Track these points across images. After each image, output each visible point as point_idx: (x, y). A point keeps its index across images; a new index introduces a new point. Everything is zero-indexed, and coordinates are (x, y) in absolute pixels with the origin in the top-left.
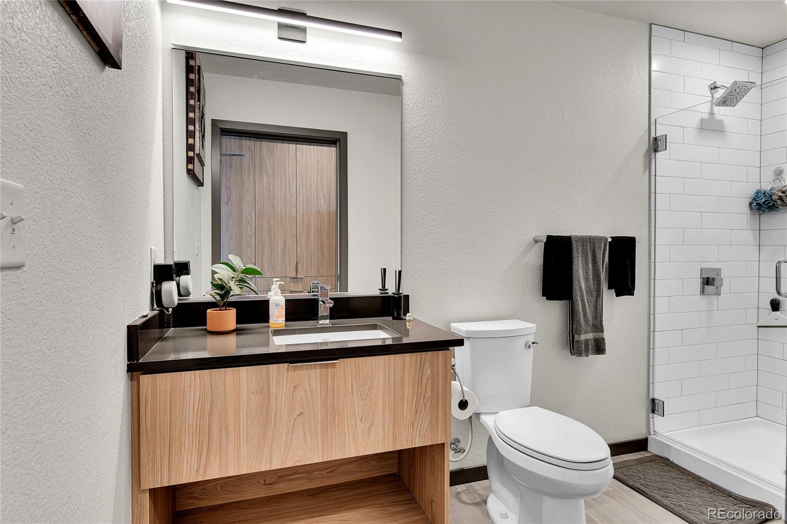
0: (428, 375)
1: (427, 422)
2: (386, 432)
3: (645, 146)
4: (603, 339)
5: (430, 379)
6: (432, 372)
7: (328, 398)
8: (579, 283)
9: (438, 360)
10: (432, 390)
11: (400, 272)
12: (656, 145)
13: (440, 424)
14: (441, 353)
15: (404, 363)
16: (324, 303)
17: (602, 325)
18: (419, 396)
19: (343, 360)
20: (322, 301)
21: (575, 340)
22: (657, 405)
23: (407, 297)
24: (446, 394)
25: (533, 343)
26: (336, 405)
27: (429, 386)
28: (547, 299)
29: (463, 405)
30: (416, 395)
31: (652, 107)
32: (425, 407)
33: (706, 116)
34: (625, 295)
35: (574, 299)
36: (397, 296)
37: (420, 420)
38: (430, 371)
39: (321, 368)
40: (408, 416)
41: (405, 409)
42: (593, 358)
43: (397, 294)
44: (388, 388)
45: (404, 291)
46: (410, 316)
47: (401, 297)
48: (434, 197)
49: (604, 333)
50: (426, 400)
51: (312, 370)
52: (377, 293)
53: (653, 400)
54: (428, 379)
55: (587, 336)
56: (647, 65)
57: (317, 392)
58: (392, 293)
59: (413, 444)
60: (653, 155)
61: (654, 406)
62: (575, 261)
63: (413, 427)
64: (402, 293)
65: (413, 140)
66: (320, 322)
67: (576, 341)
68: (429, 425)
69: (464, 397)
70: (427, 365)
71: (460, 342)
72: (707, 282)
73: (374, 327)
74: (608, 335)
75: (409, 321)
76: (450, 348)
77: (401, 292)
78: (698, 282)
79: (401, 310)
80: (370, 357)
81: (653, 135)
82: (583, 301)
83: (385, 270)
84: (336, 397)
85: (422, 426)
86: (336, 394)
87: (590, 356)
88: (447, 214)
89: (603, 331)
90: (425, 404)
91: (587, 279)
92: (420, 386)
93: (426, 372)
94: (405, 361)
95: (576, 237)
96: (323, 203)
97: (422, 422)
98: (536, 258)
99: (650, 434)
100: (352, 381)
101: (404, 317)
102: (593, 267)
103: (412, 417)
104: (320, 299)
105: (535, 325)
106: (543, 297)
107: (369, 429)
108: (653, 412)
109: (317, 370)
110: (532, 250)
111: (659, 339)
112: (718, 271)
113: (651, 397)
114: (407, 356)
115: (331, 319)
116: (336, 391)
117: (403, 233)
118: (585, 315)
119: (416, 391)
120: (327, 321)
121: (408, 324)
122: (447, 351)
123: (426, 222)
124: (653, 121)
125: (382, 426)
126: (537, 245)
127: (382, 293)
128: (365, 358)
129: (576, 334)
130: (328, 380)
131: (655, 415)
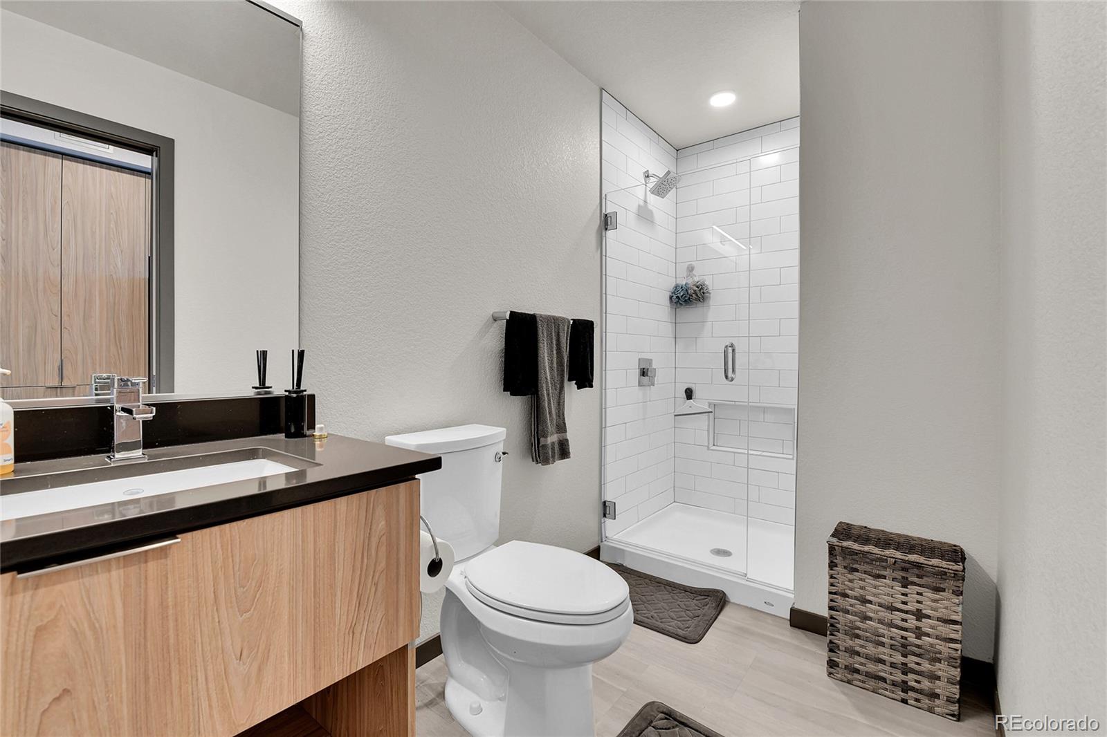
0: (380, 532)
1: (379, 616)
2: (299, 662)
3: (597, 222)
4: (567, 440)
5: (384, 538)
6: (388, 524)
7: (149, 634)
8: (546, 373)
9: (398, 501)
10: (388, 557)
11: (301, 354)
12: (606, 222)
13: (402, 613)
14: (402, 487)
15: (335, 517)
16: (129, 411)
17: (565, 424)
18: (363, 573)
19: (189, 535)
20: (123, 410)
21: (541, 445)
22: (608, 508)
23: (312, 397)
24: (412, 557)
25: (504, 453)
26: (172, 641)
27: (383, 549)
28: (511, 395)
29: (435, 567)
30: (359, 572)
31: (603, 180)
32: (376, 589)
33: (642, 203)
34: (586, 387)
35: (540, 393)
36: (295, 395)
37: (367, 618)
38: (383, 523)
39: (124, 567)
40: (345, 617)
41: (338, 605)
42: (560, 464)
43: (295, 392)
44: (301, 574)
45: (308, 387)
46: (321, 429)
47: (303, 397)
48: (356, 237)
49: (567, 434)
50: (377, 575)
51: (96, 577)
52: (249, 393)
53: (605, 503)
54: (380, 539)
55: (552, 439)
56: (598, 133)
57: (115, 627)
58: (286, 391)
59: (353, 665)
60: (604, 233)
61: (606, 510)
62: (541, 345)
63: (353, 633)
64: (305, 391)
65: (321, 135)
66: (118, 456)
67: (543, 445)
68: (384, 620)
69: (437, 554)
70: (380, 512)
71: (434, 464)
72: (644, 373)
73: (251, 454)
74: (570, 435)
75: (321, 437)
76: (417, 476)
77: (302, 388)
78: (637, 372)
79: (303, 421)
80: (261, 518)
81: (604, 211)
82: (548, 395)
83: (264, 353)
84: (171, 624)
85: (370, 629)
86: (171, 619)
87: (557, 462)
88: (377, 267)
89: (566, 431)
90: (376, 585)
91: (551, 368)
92: (365, 554)
93: (378, 525)
94: (338, 513)
95: (541, 316)
96: (119, 264)
97: (371, 620)
98: (495, 341)
99: (602, 542)
100: (215, 578)
101: (308, 433)
102: (557, 353)
103: (350, 617)
104: (118, 406)
105: (505, 429)
106: (506, 393)
107: (260, 670)
108: (605, 516)
109: (114, 573)
110: (490, 331)
111: (611, 435)
112: (650, 361)
113: (603, 501)
114: (342, 503)
115: (146, 445)
116: (171, 612)
117: (303, 288)
118: (550, 413)
119: (358, 564)
120: (139, 453)
121: (317, 443)
122: (412, 481)
123: (343, 276)
124: (603, 196)
125: (289, 653)
126: (495, 325)
127: (259, 393)
128: (247, 520)
129: (543, 436)
130: (146, 590)
131: (606, 519)
